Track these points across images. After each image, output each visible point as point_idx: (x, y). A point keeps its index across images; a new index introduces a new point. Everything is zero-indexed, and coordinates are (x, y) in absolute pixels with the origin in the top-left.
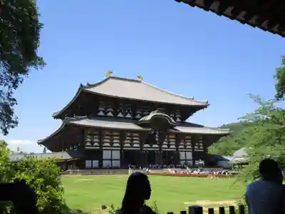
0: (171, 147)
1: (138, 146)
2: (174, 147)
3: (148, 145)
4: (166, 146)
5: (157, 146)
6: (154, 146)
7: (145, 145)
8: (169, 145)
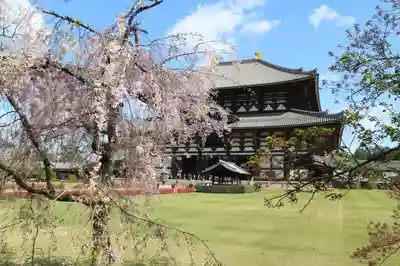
0: (246, 149)
1: (195, 150)
2: (251, 149)
3: (209, 149)
4: (238, 149)
5: (222, 149)
6: (218, 149)
7: (206, 150)
8: (242, 147)
